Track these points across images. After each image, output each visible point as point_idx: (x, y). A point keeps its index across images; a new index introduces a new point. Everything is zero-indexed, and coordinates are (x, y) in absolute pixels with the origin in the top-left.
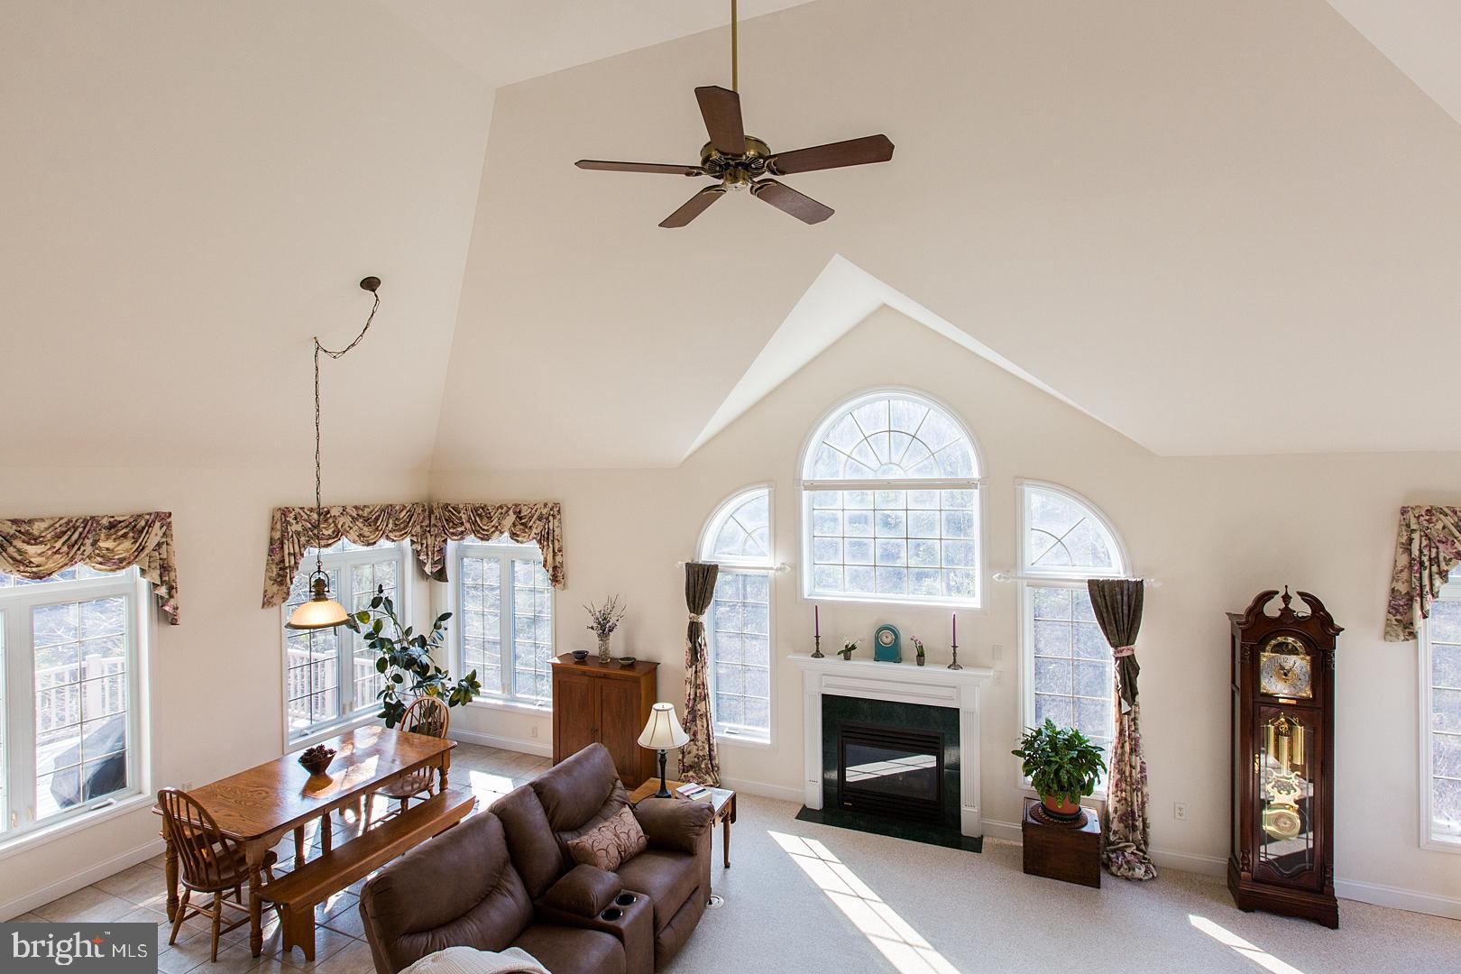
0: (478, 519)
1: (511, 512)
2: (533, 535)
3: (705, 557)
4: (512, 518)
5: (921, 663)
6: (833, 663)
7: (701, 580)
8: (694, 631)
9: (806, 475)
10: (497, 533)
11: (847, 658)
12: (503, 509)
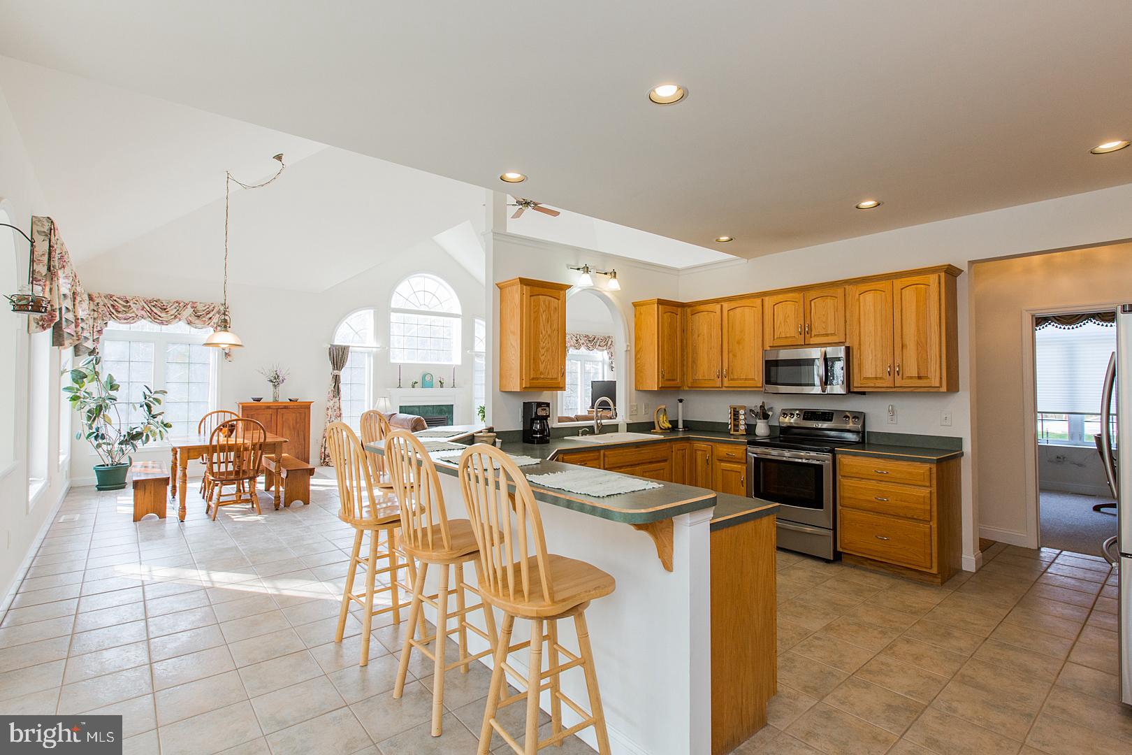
0: (153, 309)
1: (189, 306)
2: (212, 323)
3: (338, 341)
4: (189, 310)
5: (442, 387)
6: (408, 391)
7: (341, 353)
8: (337, 379)
9: (393, 306)
10: (177, 319)
11: (413, 387)
12: (180, 306)
